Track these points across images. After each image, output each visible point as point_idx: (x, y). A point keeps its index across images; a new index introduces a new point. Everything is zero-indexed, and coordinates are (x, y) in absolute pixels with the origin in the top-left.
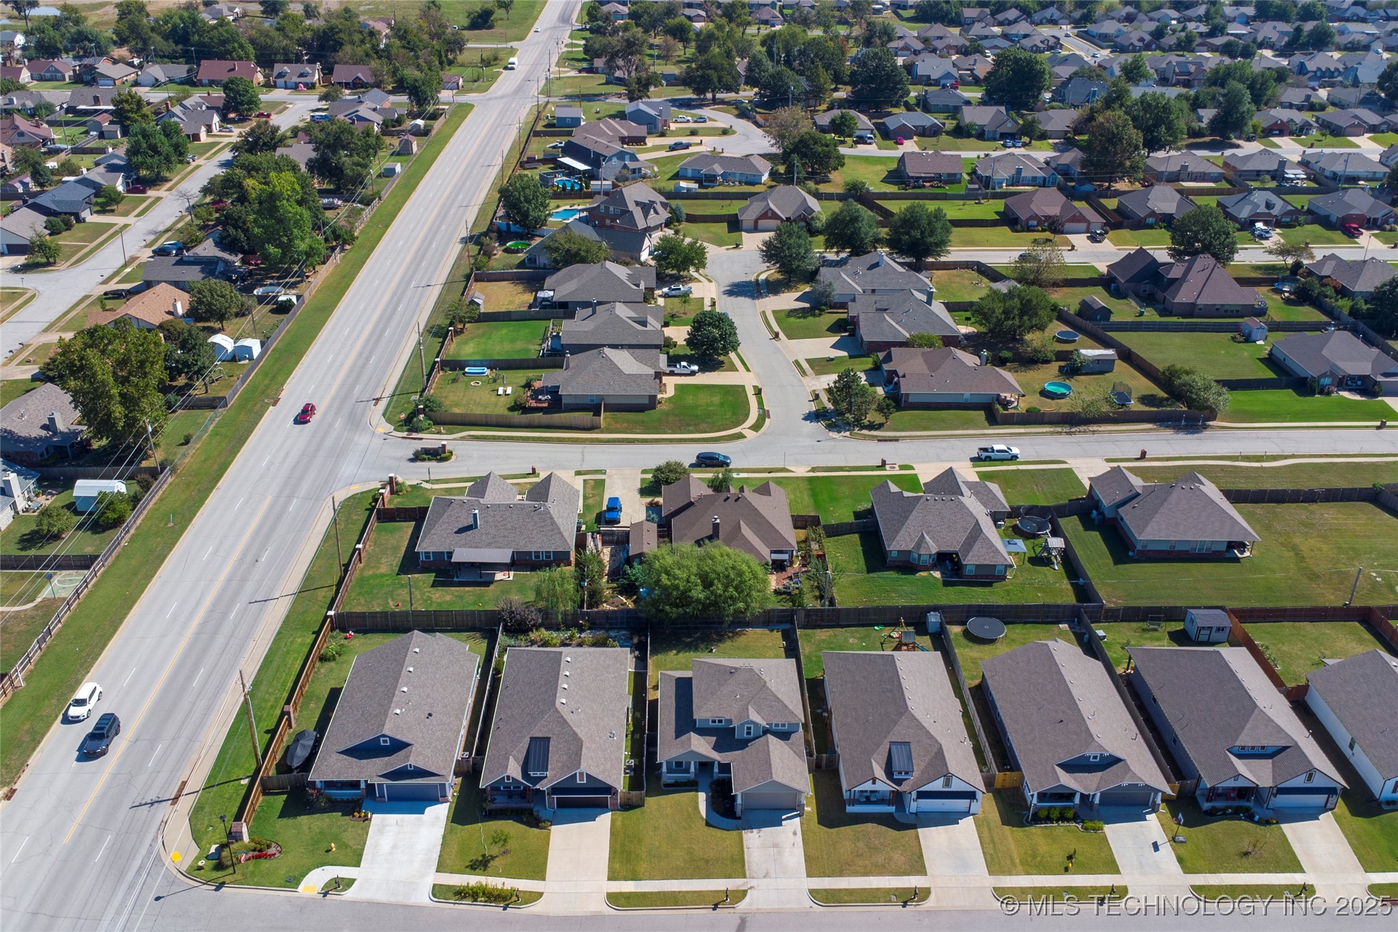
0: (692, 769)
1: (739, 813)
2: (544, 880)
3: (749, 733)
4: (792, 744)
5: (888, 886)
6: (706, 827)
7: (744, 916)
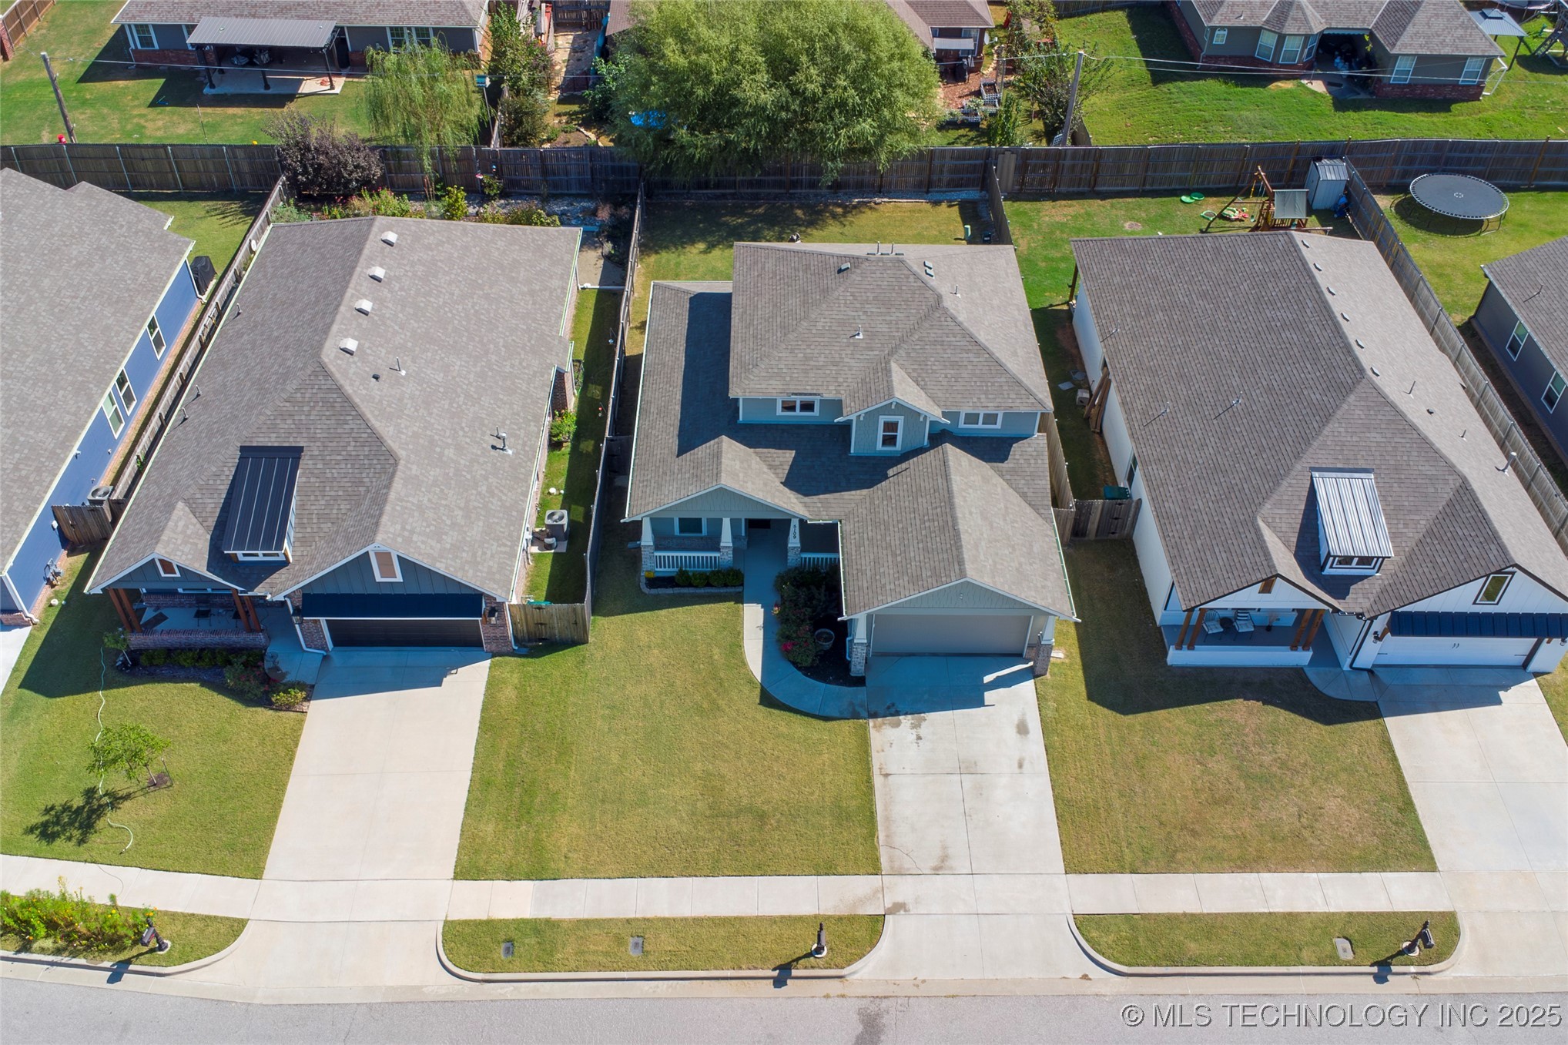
0: (726, 539)
1: (857, 665)
2: (257, 875)
3: (889, 440)
4: (1013, 471)
5: (1320, 907)
6: (761, 707)
7: (873, 1009)
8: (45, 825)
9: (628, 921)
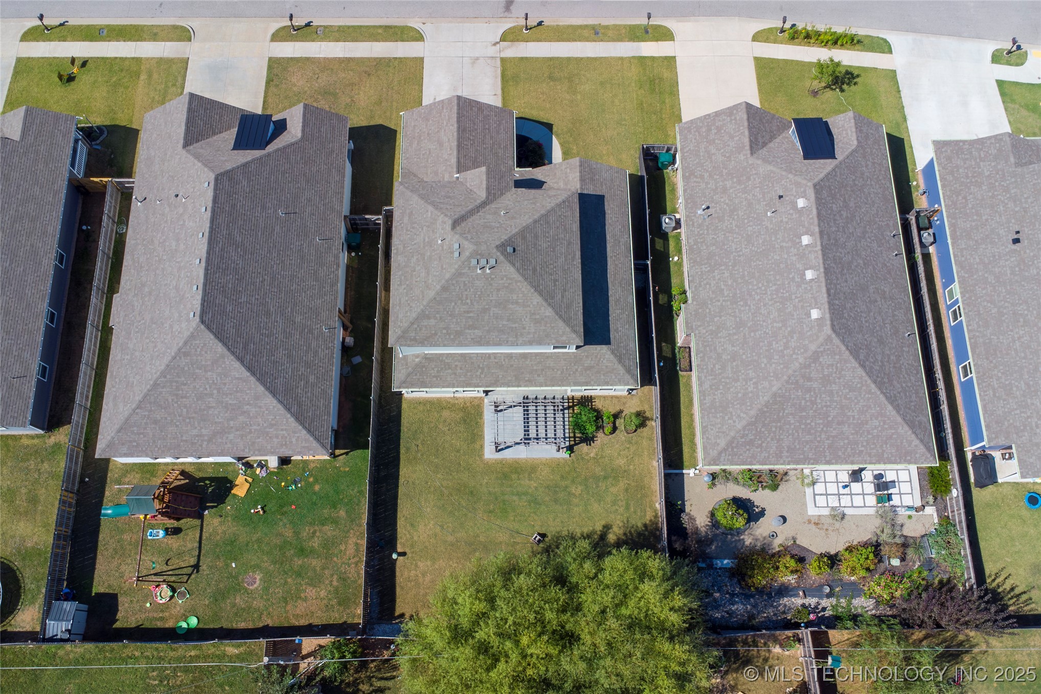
2: (756, 58)
6: (552, 123)
7: (506, 14)
8: (854, 78)
9: (602, 41)
